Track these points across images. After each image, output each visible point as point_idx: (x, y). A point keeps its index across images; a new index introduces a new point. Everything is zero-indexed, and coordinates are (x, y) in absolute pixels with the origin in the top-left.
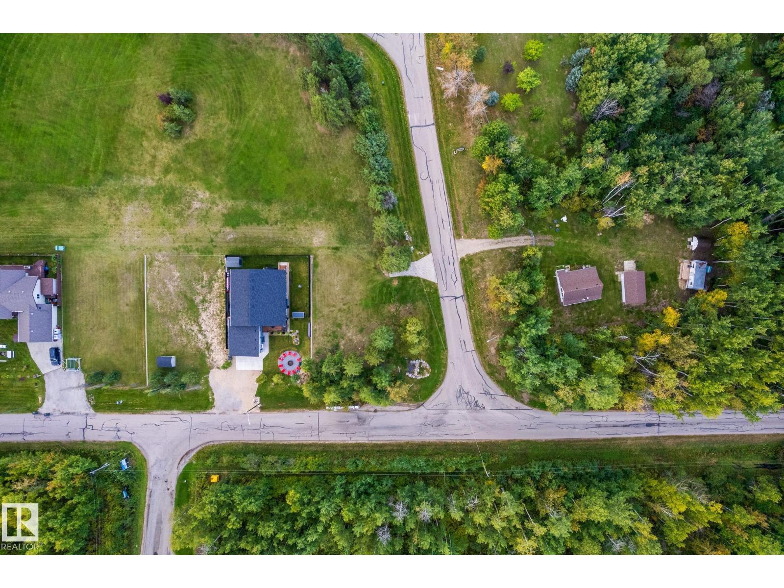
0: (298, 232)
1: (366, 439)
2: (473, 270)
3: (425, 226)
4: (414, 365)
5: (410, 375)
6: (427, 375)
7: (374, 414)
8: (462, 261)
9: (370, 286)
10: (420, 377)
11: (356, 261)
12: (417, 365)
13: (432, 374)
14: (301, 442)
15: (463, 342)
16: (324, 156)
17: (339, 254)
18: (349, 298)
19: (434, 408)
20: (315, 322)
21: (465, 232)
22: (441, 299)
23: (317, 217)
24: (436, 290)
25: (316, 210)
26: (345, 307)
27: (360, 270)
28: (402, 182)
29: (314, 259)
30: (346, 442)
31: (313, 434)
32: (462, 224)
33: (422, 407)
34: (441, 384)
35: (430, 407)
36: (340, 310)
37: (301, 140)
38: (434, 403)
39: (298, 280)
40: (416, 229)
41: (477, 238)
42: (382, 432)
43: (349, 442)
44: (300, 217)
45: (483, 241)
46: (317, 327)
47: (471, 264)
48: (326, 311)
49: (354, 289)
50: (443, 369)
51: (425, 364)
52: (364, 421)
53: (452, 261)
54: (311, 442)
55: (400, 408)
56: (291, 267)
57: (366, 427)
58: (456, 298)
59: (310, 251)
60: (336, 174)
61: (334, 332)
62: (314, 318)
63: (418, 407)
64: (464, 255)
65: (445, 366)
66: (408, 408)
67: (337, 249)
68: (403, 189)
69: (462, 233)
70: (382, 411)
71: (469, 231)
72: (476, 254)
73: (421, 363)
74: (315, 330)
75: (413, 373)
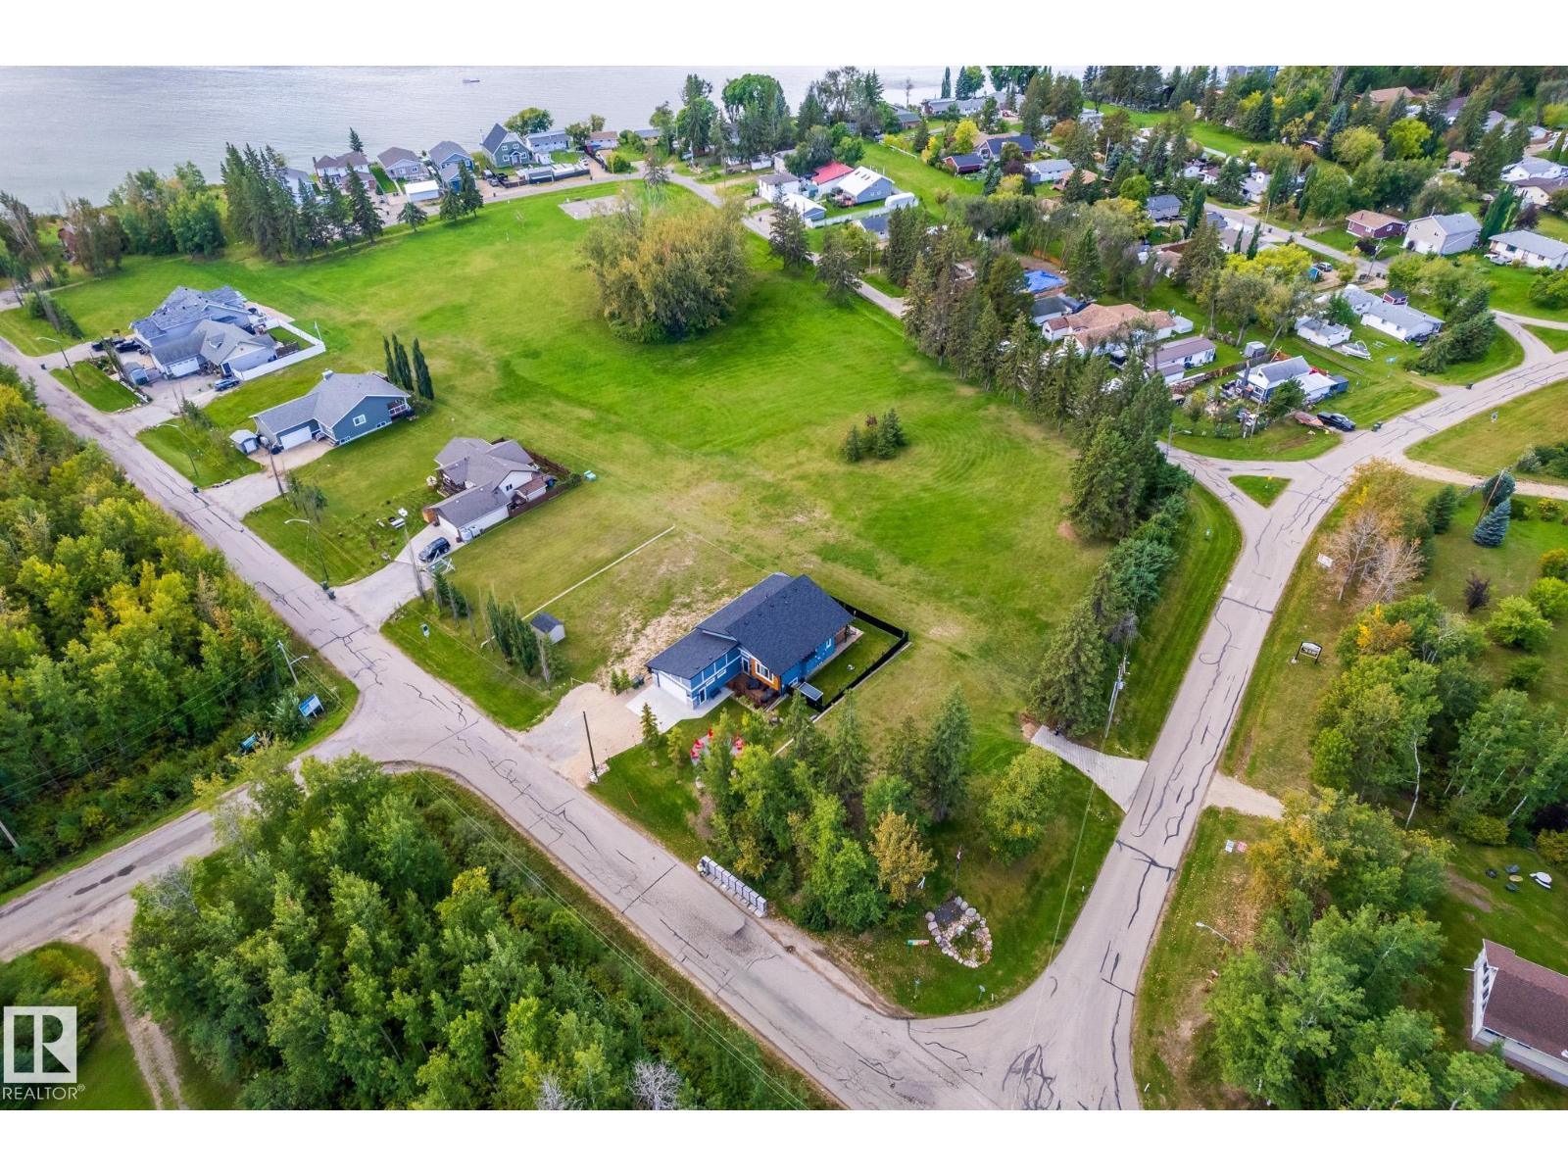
1: (715, 988)
3: (1163, 720)
4: (959, 914)
5: (932, 926)
6: (973, 964)
7: (783, 953)
8: (1211, 812)
10: (949, 952)
13: (987, 971)
14: (587, 889)
15: (1113, 956)
17: (961, 663)
19: (933, 1048)
21: (1249, 773)
22: (1115, 845)
23: (966, 610)
24: (1115, 823)
25: (973, 599)
28: (1158, 646)
29: (910, 648)
30: (669, 961)
31: (624, 891)
32: (1249, 759)
34: (992, 1007)
35: (922, 1038)
38: (938, 1037)
39: (857, 659)
41: (1272, 794)
42: (761, 1000)
43: (675, 966)
44: (938, 597)
47: (1230, 831)
50: (1020, 979)
51: (985, 936)
52: (747, 950)
53: (1186, 797)
54: (603, 903)
55: (850, 987)
58: (1153, 863)
59: (916, 635)
63: (894, 1016)
64: (1221, 806)
65: (1032, 977)
66: (866, 1000)
67: (964, 657)
69: (1240, 772)
70: (804, 960)
71: (1260, 776)
72: (1254, 818)
73: (976, 925)
75: (943, 927)
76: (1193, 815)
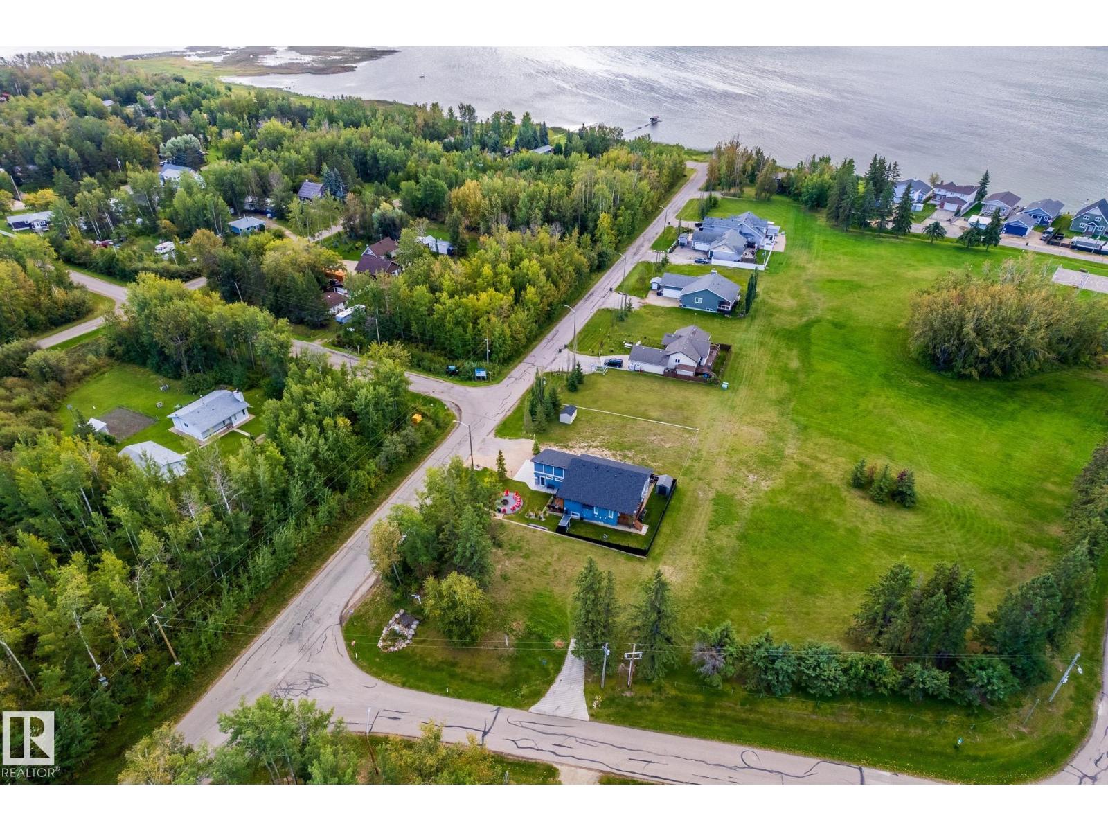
3: (644, 728)
4: (408, 626)
5: (397, 616)
6: (381, 645)
10: (385, 631)
12: (406, 631)
15: (397, 715)
19: (323, 637)
22: (496, 707)
24: (517, 705)
33: (338, 622)
34: (353, 660)
35: (329, 631)
38: (330, 639)
40: (644, 711)
51: (402, 645)
58: (485, 734)
63: (341, 617)
64: (561, 778)
65: (376, 675)
68: (728, 712)
73: (404, 638)
75: (398, 622)
76: (546, 758)
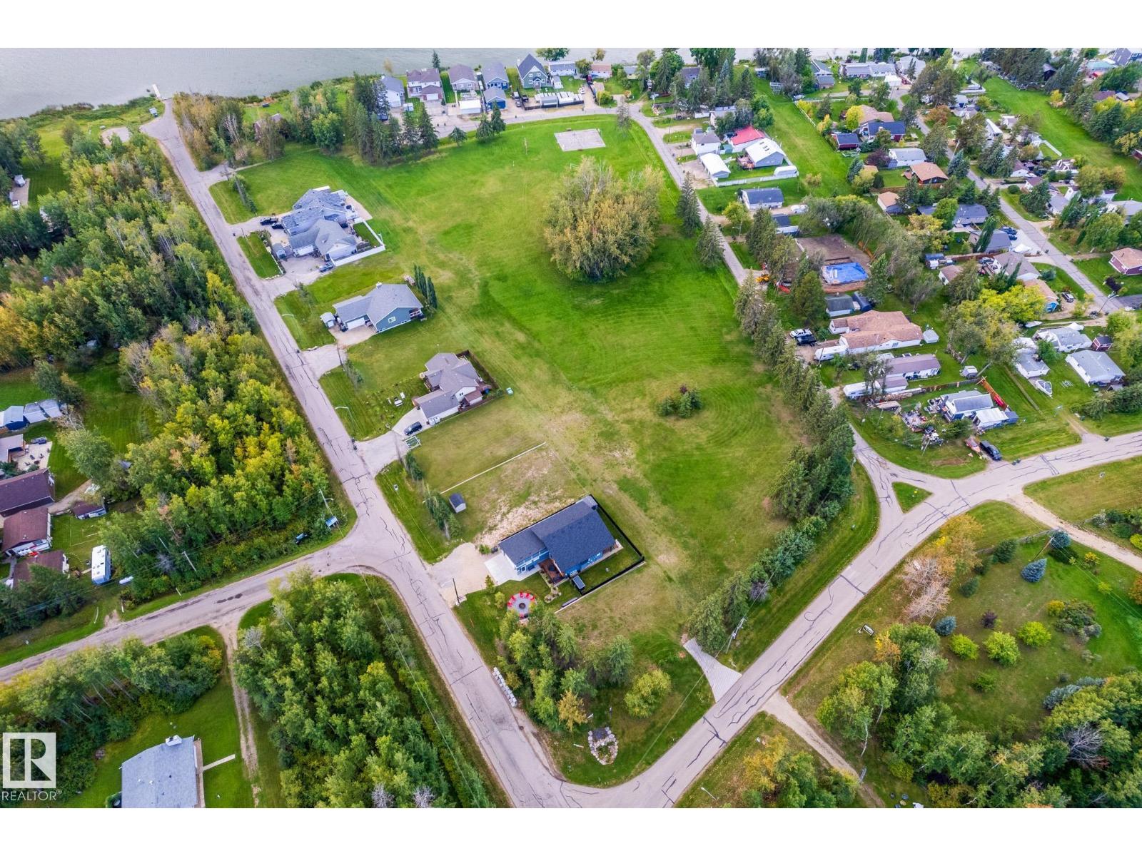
0: (659, 539)
1: (481, 738)
2: (763, 735)
3: (763, 650)
4: (605, 735)
5: (590, 738)
6: (603, 762)
7: (517, 728)
8: (762, 715)
9: (658, 632)
10: (595, 753)
11: (673, 603)
12: (607, 740)
13: (609, 768)
14: (437, 667)
15: (672, 780)
16: (744, 519)
17: (667, 584)
18: (630, 619)
19: (569, 800)
20: (582, 602)
21: (795, 697)
22: (702, 719)
23: (686, 546)
24: (708, 706)
25: (692, 542)
26: (618, 621)
27: (667, 612)
28: (784, 600)
29: (645, 566)
30: (464, 717)
31: (454, 674)
32: (799, 688)
33: (559, 782)
34: (604, 787)
35: (565, 793)
36: (611, 618)
37: (740, 495)
38: (572, 794)
39: (612, 565)
40: (753, 643)
41: (801, 714)
42: (499, 751)
43: (466, 721)
44: (673, 533)
45: (805, 723)
46: (578, 607)
47: (767, 728)
48: (601, 605)
49: (644, 618)
50: (623, 778)
51: (615, 751)
52: (501, 723)
53: (753, 702)
54: (443, 677)
55: (542, 756)
56: (620, 552)
57: (496, 729)
58: (717, 735)
59: (649, 558)
60: (738, 538)
61: (584, 626)
62: (586, 599)
63: (556, 778)
64: (770, 712)
65: (628, 778)
66: (547, 765)
67: (670, 579)
68: (779, 606)
69: (791, 695)
70: (526, 736)
71: (800, 700)
72: (784, 725)
73: (611, 743)
74: (573, 607)
75: (595, 740)
76: (752, 713)
